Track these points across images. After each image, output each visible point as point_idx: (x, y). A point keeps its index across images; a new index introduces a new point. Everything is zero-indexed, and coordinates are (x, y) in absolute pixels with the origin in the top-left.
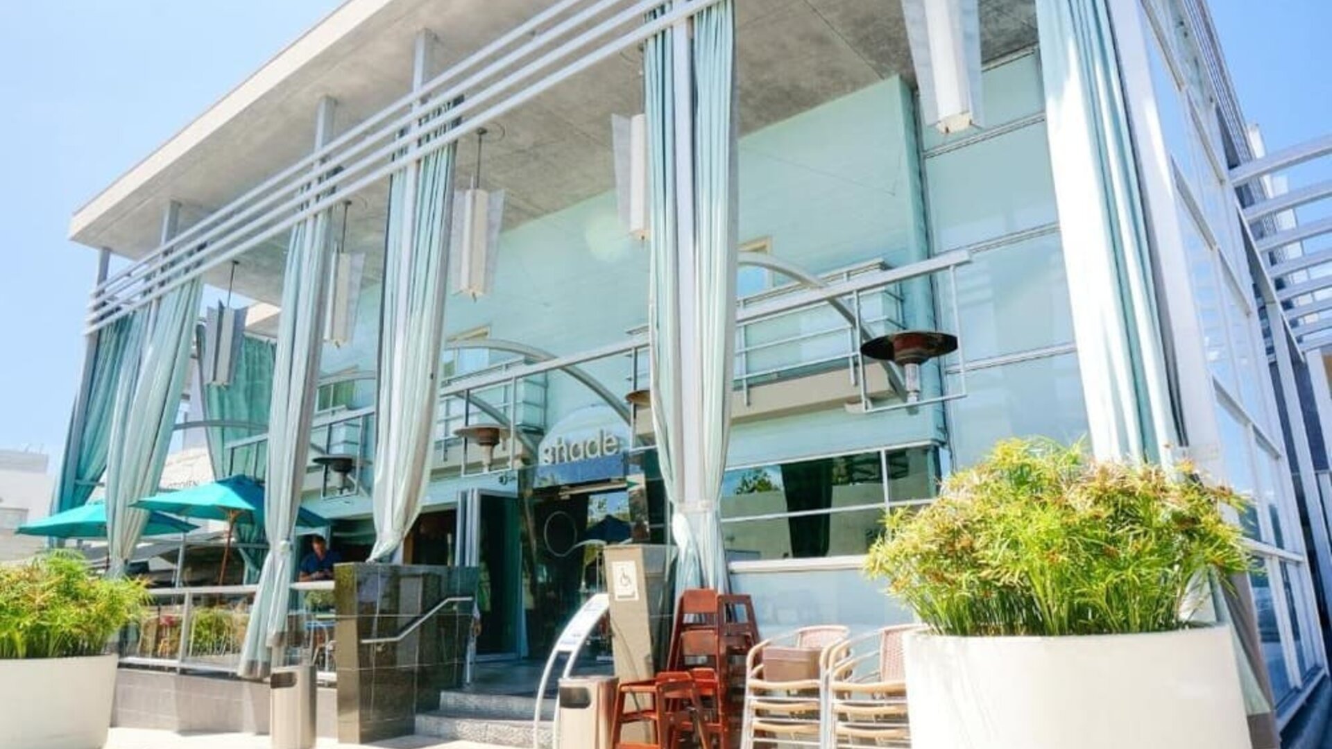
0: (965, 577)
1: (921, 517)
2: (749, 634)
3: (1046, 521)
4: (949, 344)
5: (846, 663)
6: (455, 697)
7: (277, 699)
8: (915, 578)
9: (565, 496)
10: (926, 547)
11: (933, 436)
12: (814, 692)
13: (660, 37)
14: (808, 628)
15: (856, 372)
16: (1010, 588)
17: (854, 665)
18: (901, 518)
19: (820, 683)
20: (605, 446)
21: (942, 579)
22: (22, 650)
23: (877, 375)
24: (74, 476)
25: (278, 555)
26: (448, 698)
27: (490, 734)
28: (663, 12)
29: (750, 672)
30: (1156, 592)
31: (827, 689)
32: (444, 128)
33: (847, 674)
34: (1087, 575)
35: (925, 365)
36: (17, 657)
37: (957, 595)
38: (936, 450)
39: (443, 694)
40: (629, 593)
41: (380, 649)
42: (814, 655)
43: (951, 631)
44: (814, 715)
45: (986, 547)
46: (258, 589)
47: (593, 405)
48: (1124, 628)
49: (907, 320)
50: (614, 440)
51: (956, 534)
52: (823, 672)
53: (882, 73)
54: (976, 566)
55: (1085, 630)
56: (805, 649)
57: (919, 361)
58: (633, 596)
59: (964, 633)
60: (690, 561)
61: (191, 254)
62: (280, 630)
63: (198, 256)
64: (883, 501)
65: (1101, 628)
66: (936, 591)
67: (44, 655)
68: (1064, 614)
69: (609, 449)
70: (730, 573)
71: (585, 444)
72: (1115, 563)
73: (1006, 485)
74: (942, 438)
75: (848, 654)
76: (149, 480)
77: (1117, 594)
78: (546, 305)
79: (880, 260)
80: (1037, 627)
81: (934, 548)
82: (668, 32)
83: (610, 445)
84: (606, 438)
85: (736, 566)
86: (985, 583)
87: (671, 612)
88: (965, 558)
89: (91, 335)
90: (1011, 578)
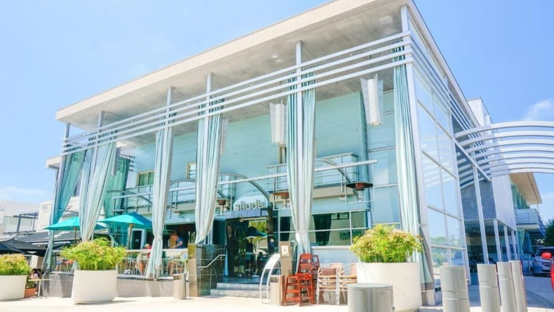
0: (369, 252)
1: (361, 239)
2: (317, 265)
3: (384, 242)
4: (371, 185)
5: (341, 272)
6: (222, 285)
7: (175, 283)
8: (359, 252)
9: (241, 221)
10: (362, 246)
11: (365, 208)
12: (335, 278)
13: (292, 96)
14: (332, 264)
15: (343, 188)
16: (378, 254)
17: (344, 272)
18: (357, 239)
19: (336, 276)
20: (258, 205)
21: (365, 252)
22: (96, 268)
23: (350, 191)
24: (58, 208)
25: (158, 240)
26: (219, 285)
27: (237, 294)
28: (294, 88)
29: (319, 274)
30: (403, 255)
31: (338, 277)
32: (218, 108)
33: (342, 274)
34: (391, 252)
35: (364, 191)
36: (95, 270)
37: (368, 255)
38: (366, 212)
39: (218, 284)
40: (286, 254)
41: (202, 269)
42: (335, 270)
43: (366, 262)
44: (334, 283)
45: (374, 246)
46: (151, 251)
47: (254, 191)
48: (397, 262)
49: (359, 171)
50: (262, 203)
51: (368, 243)
52: (337, 273)
53: (354, 91)
54: (371, 250)
55: (391, 262)
56: (333, 268)
57: (362, 190)
58: (287, 255)
59: (369, 262)
60: (301, 246)
61: (112, 133)
62: (160, 264)
63: (114, 135)
64: (349, 227)
65: (393, 262)
66: (364, 254)
67: (102, 269)
68: (387, 259)
69: (260, 206)
70: (312, 249)
71: (251, 204)
72: (396, 250)
73: (379, 233)
74: (368, 208)
75: (342, 270)
76: (98, 212)
77: (396, 255)
78: (236, 154)
79: (352, 153)
80: (382, 261)
81: (364, 246)
82: (295, 95)
83: (260, 205)
84: (259, 203)
85: (313, 247)
86: (373, 253)
87: (296, 259)
88: (369, 248)
89: (64, 156)
90: (377, 252)
